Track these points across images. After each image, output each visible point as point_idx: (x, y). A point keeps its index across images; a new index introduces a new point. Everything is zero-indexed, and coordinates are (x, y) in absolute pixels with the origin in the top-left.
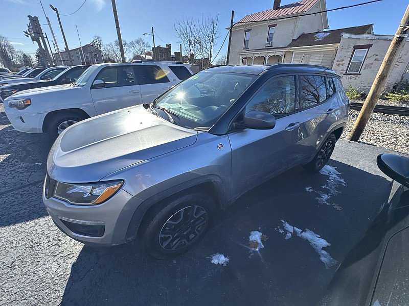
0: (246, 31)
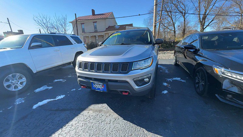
0: (82, 24)
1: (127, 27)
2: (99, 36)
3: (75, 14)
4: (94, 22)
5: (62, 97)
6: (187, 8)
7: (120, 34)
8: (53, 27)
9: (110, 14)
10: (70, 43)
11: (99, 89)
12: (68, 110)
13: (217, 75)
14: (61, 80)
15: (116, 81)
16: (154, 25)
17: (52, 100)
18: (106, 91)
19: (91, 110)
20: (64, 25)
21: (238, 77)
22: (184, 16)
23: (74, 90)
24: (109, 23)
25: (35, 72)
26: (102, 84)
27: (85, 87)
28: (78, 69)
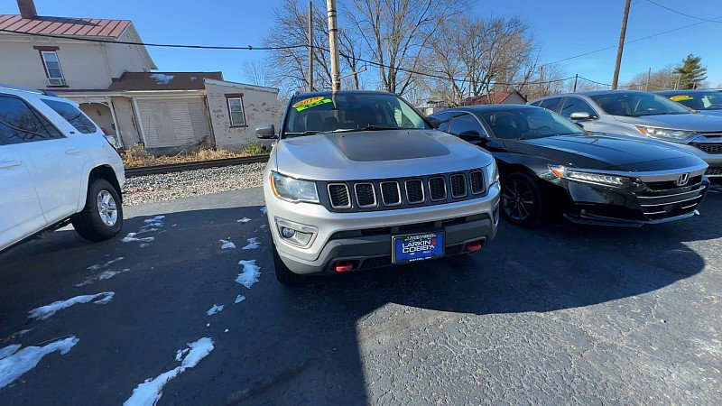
1: (207, 81)
5: (204, 347)
7: (327, 101)
9: (123, 26)
11: (419, 253)
14: (79, 299)
15: (462, 220)
23: (219, 307)
24: (124, 61)
26: (433, 235)
27: (349, 268)
28: (331, 210)
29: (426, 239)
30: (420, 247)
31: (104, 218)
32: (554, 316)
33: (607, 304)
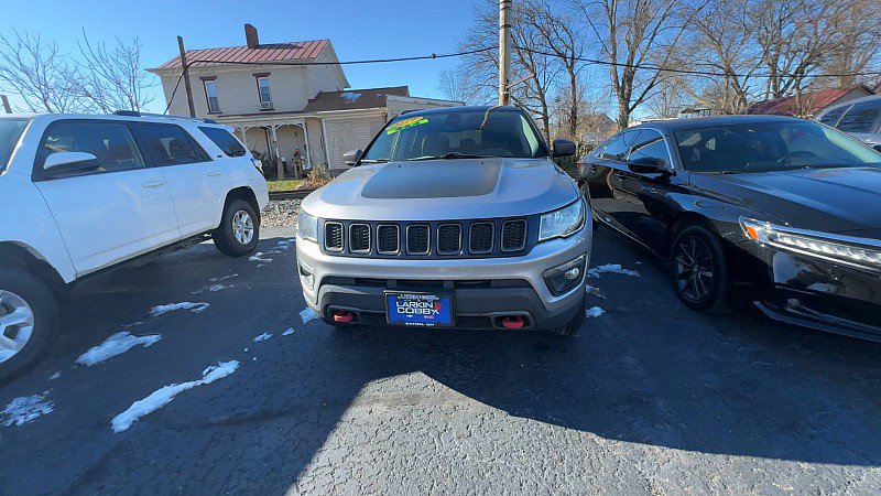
0: (204, 79)
1: (390, 98)
2: (281, 129)
3: (180, 39)
4: (257, 76)
5: (227, 368)
6: (577, 44)
7: (426, 121)
8: (76, 89)
9: (320, 47)
10: (203, 157)
11: (418, 317)
12: (281, 414)
13: (755, 245)
14: (185, 305)
15: (486, 284)
16: (501, 93)
17: (190, 385)
18: (447, 321)
19: (378, 401)
20: (125, 80)
21: (813, 246)
22: (571, 68)
23: (266, 336)
24: (320, 81)
25: (68, 278)
26: (434, 297)
27: (347, 319)
28: (325, 251)
29: (426, 301)
30: (419, 310)
31: (238, 236)
32: (619, 449)
33: (733, 459)
